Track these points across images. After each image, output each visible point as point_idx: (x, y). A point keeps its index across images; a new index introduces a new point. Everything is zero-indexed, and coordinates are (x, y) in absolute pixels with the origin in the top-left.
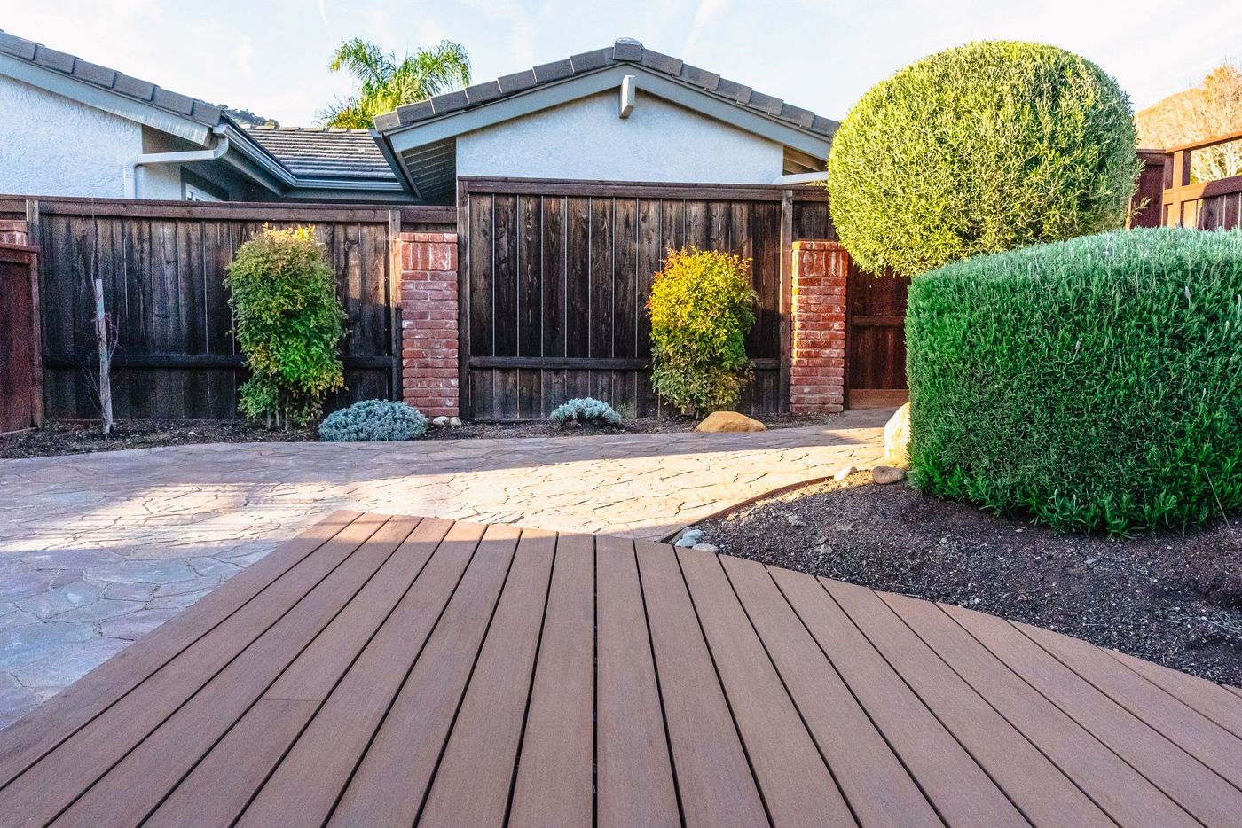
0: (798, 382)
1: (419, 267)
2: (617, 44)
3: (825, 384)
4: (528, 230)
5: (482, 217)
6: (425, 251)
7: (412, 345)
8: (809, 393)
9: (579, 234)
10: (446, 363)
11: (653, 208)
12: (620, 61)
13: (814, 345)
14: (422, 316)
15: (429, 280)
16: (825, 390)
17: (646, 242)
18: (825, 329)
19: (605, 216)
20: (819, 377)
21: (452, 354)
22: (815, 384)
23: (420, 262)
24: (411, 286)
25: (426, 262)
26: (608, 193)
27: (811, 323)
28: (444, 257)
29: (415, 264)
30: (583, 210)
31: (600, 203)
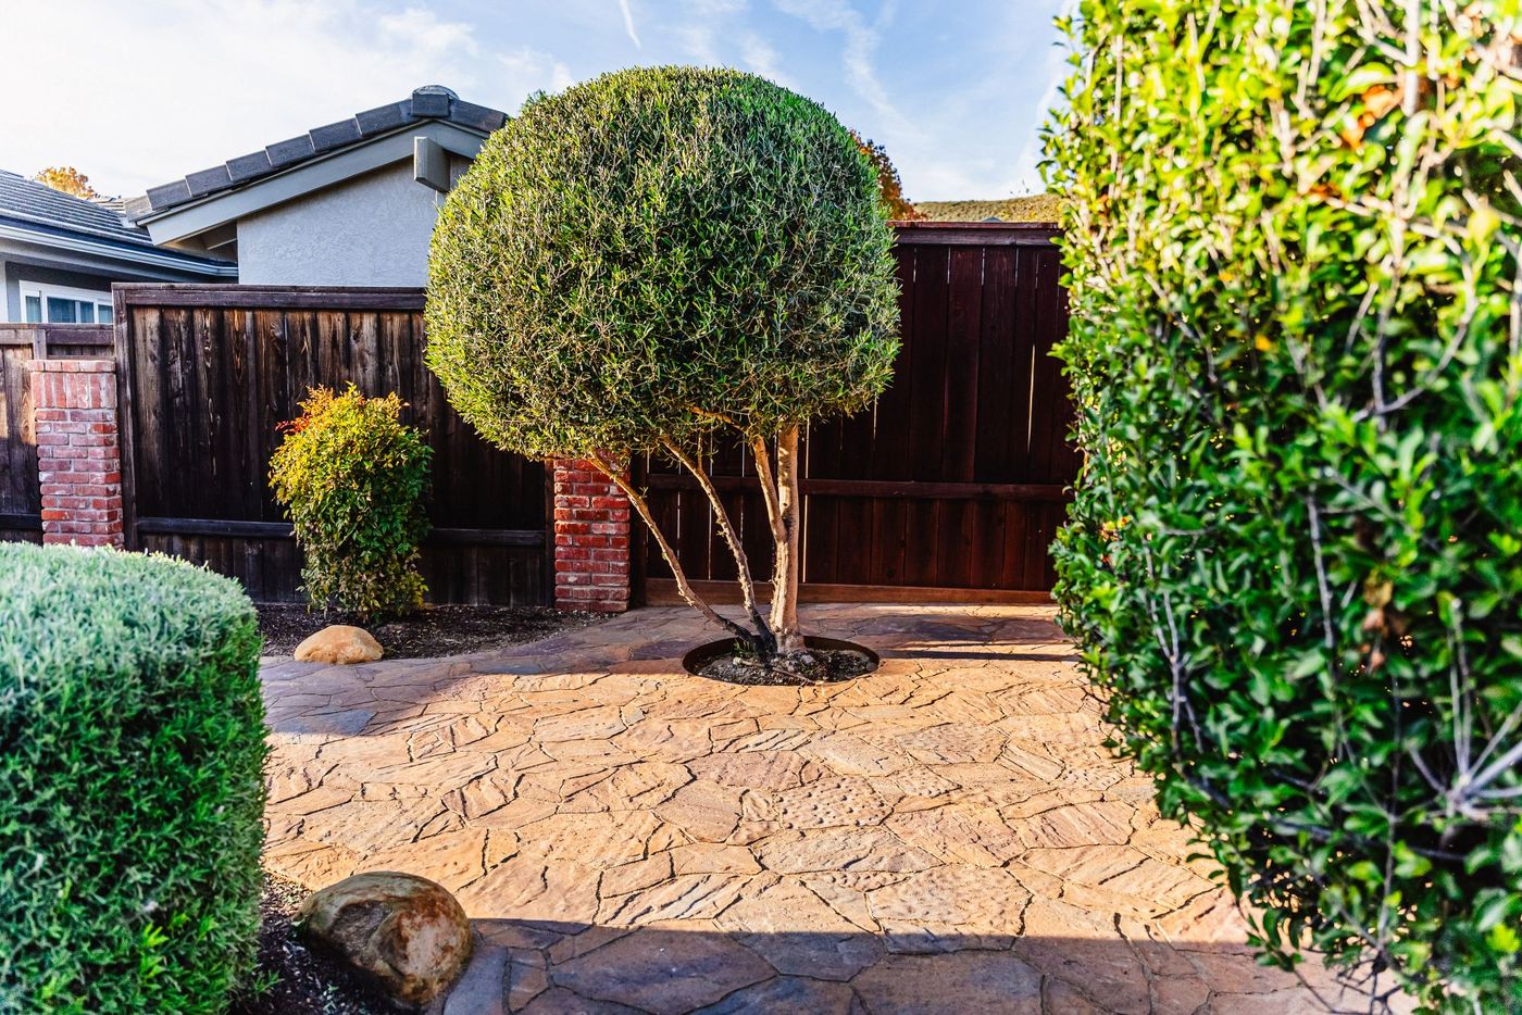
0: (564, 568)
1: (55, 404)
2: (416, 95)
3: (599, 571)
4: (206, 353)
5: (149, 337)
6: (60, 382)
7: (51, 503)
8: (576, 583)
9: (272, 359)
10: (94, 527)
11: (368, 323)
12: (422, 117)
13: (581, 516)
14: (63, 466)
15: (69, 421)
16: (599, 580)
17: (360, 369)
18: (597, 494)
19: (304, 333)
20: (591, 562)
21: (101, 516)
22: (585, 570)
23: (54, 396)
24: (47, 428)
25: (62, 397)
26: (303, 303)
27: (575, 485)
28: (83, 391)
29: (49, 400)
30: (276, 326)
31: (297, 316)
